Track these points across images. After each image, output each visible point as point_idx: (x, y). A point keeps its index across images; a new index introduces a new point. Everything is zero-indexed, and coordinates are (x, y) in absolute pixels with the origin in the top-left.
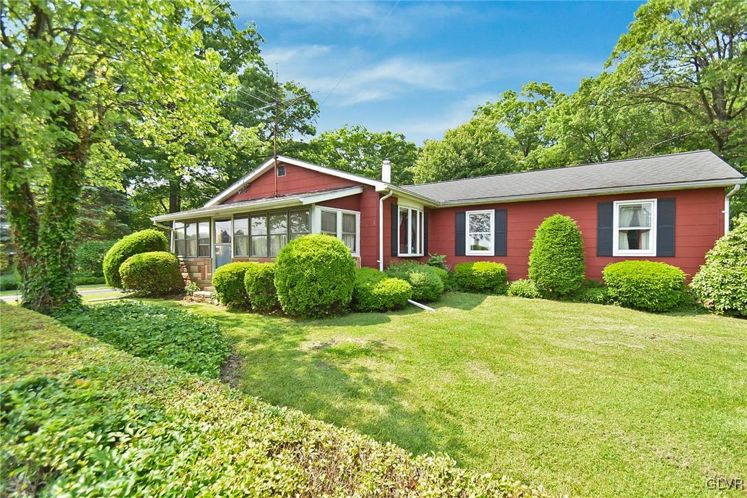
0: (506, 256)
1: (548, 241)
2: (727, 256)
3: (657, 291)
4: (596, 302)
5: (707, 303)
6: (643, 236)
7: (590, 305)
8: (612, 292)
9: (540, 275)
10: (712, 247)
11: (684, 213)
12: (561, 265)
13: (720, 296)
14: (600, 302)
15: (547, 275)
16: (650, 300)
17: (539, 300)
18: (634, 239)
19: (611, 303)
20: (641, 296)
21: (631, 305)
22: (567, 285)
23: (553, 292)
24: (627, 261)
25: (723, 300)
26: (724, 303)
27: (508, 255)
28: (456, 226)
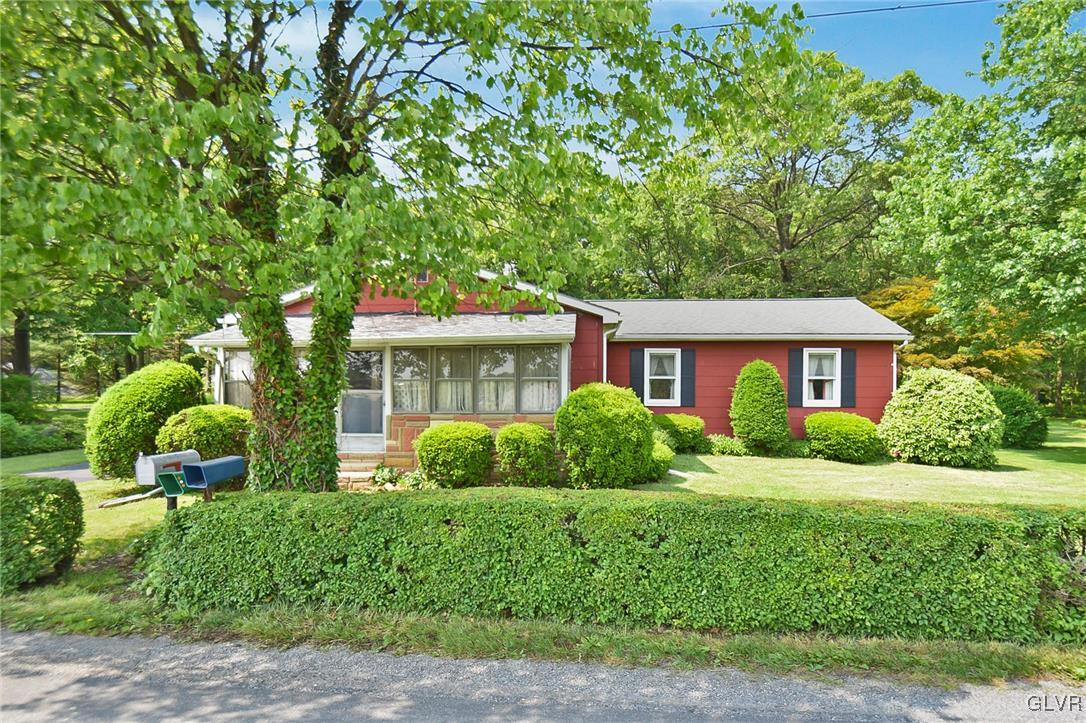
0: (694, 406)
1: (758, 391)
2: (906, 407)
3: (863, 442)
4: (804, 457)
5: (893, 452)
6: (827, 385)
7: (797, 460)
8: (815, 444)
9: (753, 430)
10: (890, 398)
11: (864, 364)
12: (774, 417)
13: (906, 445)
14: (808, 456)
15: (761, 429)
16: (856, 451)
17: (749, 457)
18: (819, 389)
19: (816, 456)
20: (849, 447)
21: (836, 458)
22: (781, 440)
23: (762, 448)
24: (821, 413)
25: (907, 449)
26: (909, 453)
27: (697, 405)
28: (630, 366)
